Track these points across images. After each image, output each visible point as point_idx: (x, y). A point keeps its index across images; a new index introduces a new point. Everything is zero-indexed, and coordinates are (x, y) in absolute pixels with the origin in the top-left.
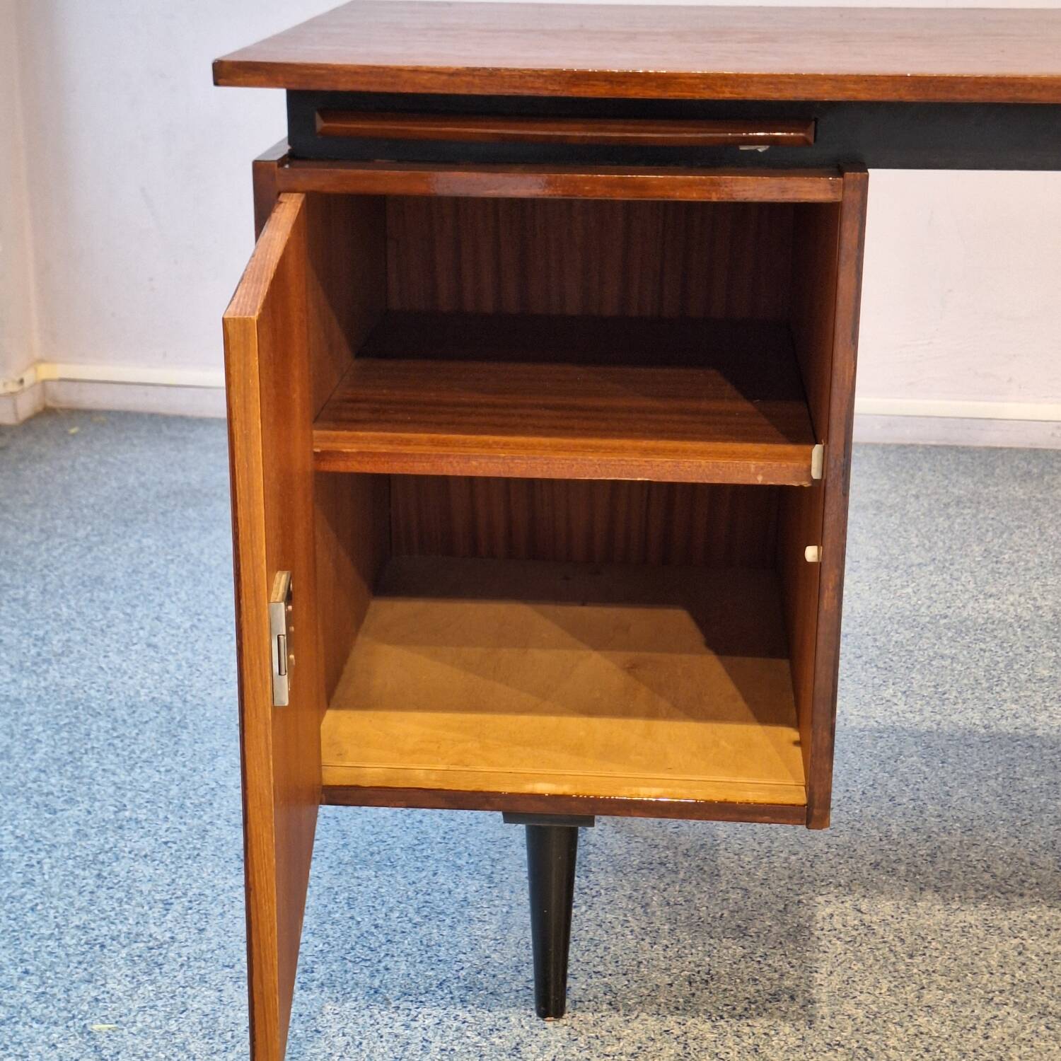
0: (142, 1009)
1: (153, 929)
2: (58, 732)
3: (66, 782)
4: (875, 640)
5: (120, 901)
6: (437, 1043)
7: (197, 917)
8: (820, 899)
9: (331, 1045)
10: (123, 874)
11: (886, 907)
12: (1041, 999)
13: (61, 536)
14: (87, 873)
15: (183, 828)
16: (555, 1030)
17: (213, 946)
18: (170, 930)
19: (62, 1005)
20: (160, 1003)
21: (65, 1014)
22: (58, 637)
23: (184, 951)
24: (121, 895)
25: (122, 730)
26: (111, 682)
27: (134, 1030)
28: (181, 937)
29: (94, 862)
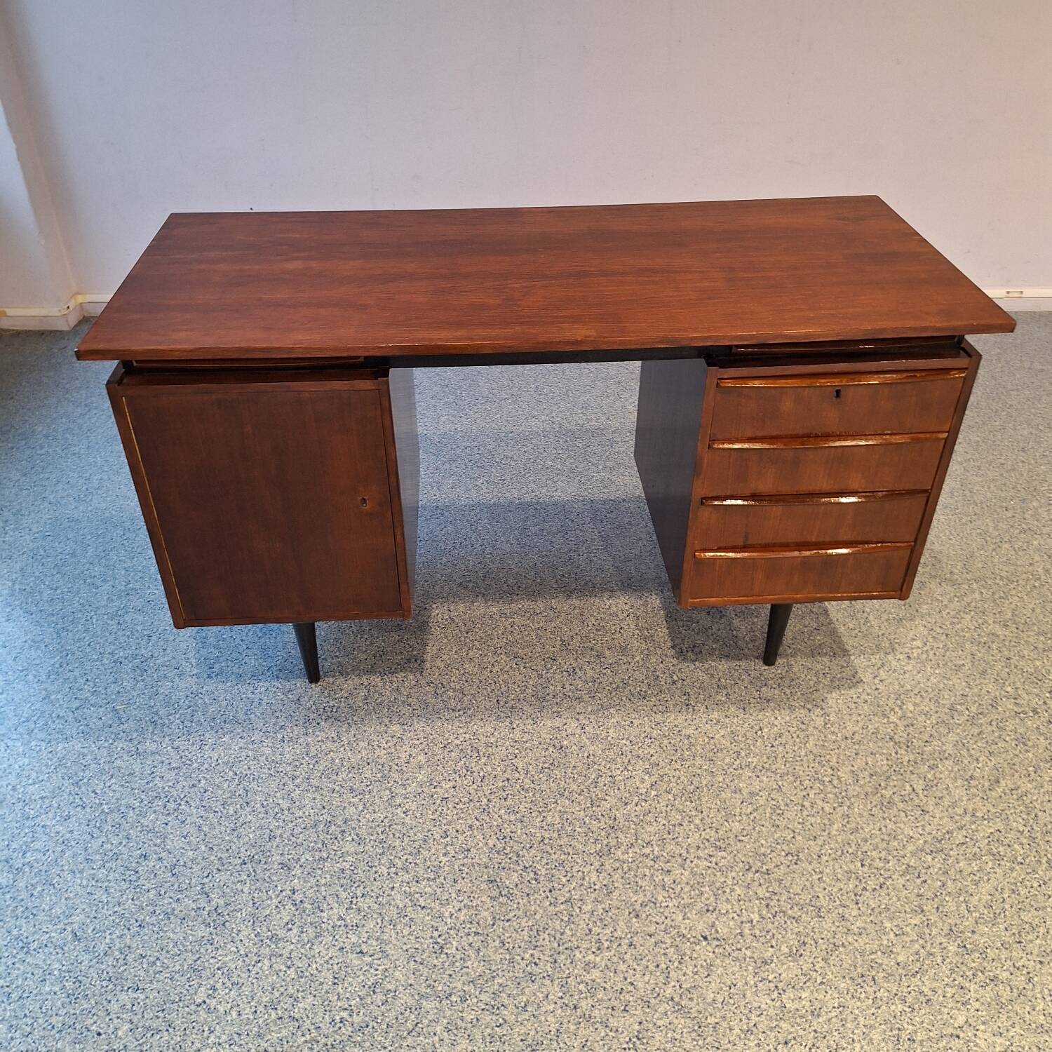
0: (138, 695)
1: (144, 651)
2: (97, 538)
3: (102, 569)
4: (479, 449)
5: (128, 637)
6: (265, 700)
7: (163, 642)
8: (434, 606)
9: (220, 706)
10: (129, 621)
11: (461, 607)
12: (516, 650)
13: (96, 409)
14: (113, 622)
15: (157, 592)
16: (316, 688)
17: (170, 658)
18: (150, 651)
19: (104, 696)
20: (146, 691)
21: (105, 701)
22: (96, 478)
23: (157, 662)
24: (128, 633)
25: (128, 535)
26: (122, 505)
27: (135, 707)
28: (156, 654)
29: (116, 615)
